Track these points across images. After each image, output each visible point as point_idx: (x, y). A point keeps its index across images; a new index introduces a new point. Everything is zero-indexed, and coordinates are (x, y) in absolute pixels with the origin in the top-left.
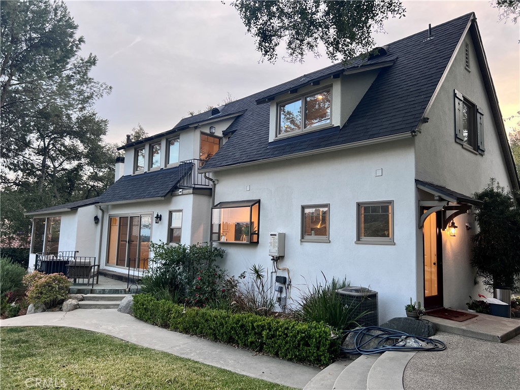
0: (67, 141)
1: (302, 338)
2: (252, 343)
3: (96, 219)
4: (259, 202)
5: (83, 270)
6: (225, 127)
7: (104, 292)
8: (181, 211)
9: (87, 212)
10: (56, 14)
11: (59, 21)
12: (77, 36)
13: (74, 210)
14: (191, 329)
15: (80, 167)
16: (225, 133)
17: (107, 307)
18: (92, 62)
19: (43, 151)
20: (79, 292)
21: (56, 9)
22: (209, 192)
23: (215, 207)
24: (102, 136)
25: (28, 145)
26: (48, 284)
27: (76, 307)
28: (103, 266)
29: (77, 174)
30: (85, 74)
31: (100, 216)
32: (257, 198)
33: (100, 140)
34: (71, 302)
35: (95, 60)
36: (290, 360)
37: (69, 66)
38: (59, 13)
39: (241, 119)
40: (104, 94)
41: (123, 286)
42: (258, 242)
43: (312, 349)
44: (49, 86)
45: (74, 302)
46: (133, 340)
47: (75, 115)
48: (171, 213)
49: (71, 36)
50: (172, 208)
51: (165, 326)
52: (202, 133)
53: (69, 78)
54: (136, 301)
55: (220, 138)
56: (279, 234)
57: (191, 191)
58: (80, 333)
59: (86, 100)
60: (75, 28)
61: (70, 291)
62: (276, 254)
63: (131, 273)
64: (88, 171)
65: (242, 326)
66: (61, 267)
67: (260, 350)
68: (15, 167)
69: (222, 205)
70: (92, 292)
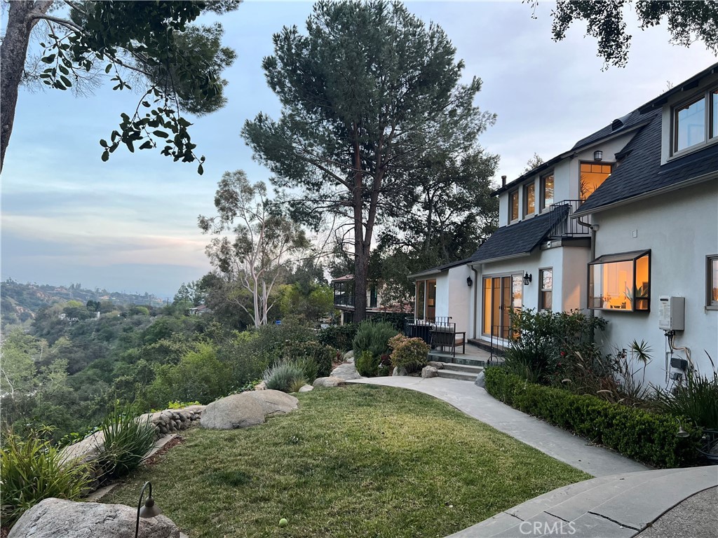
0: (455, 189)
1: (643, 432)
2: (589, 431)
3: (469, 280)
4: (649, 252)
5: (446, 337)
6: (619, 147)
7: (465, 362)
8: (550, 269)
9: (459, 273)
10: (432, 42)
11: (436, 49)
12: (455, 62)
13: (444, 272)
14: (531, 407)
15: (471, 218)
16: (619, 157)
17: (465, 378)
18: (476, 87)
19: (428, 205)
20: (441, 359)
21: (432, 37)
22: (588, 243)
23: (595, 261)
24: (490, 178)
25: (415, 199)
26: (407, 348)
27: (434, 375)
28: (479, 336)
29: (468, 227)
30: (470, 104)
31: (473, 278)
32: (646, 248)
33: (488, 183)
34: (429, 369)
35: (479, 84)
36: (631, 457)
37: (451, 99)
38: (436, 40)
39: (645, 131)
40: (488, 126)
41: (484, 356)
42: (649, 311)
43: (656, 447)
44: (431, 128)
45: (433, 369)
46: (466, 410)
47: (459, 157)
48: (541, 272)
49: (449, 62)
50: (542, 266)
51: (509, 402)
52: (582, 162)
53: (453, 113)
54: (486, 374)
55: (612, 165)
56: (673, 298)
57: (560, 243)
58: (420, 396)
59: (470, 137)
60: (453, 53)
61: (431, 358)
62: (669, 327)
63: (495, 341)
64: (481, 222)
65: (578, 409)
66: (424, 332)
67: (599, 442)
68: (403, 226)
69: (603, 259)
70: (453, 361)
